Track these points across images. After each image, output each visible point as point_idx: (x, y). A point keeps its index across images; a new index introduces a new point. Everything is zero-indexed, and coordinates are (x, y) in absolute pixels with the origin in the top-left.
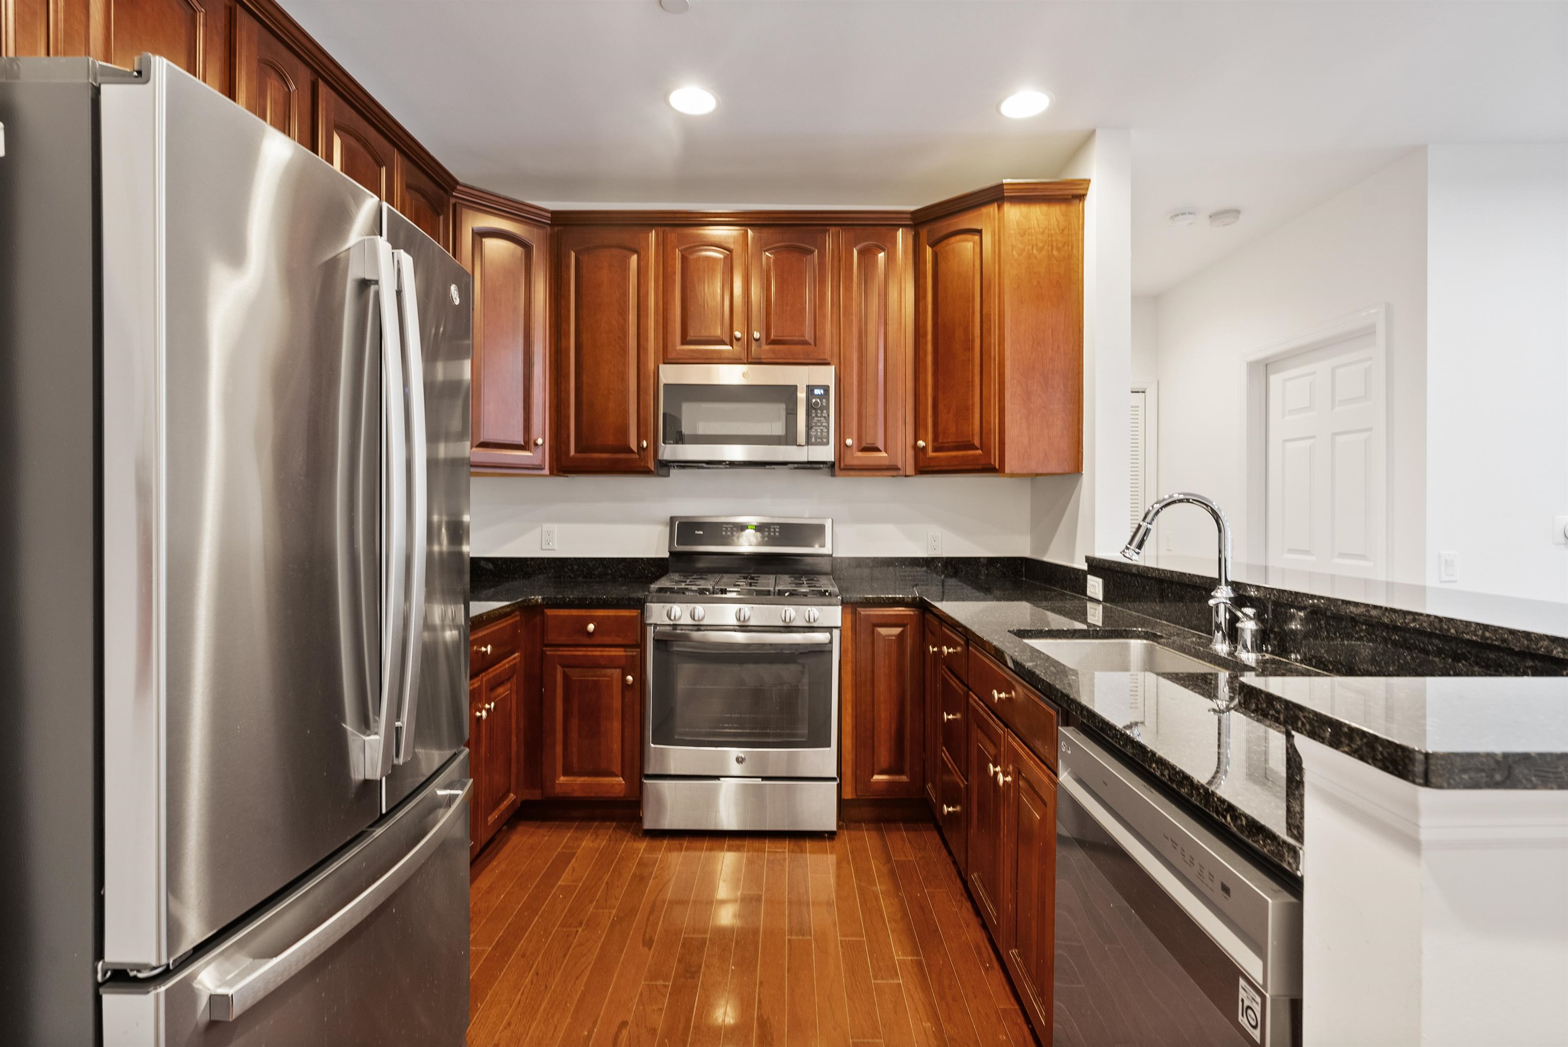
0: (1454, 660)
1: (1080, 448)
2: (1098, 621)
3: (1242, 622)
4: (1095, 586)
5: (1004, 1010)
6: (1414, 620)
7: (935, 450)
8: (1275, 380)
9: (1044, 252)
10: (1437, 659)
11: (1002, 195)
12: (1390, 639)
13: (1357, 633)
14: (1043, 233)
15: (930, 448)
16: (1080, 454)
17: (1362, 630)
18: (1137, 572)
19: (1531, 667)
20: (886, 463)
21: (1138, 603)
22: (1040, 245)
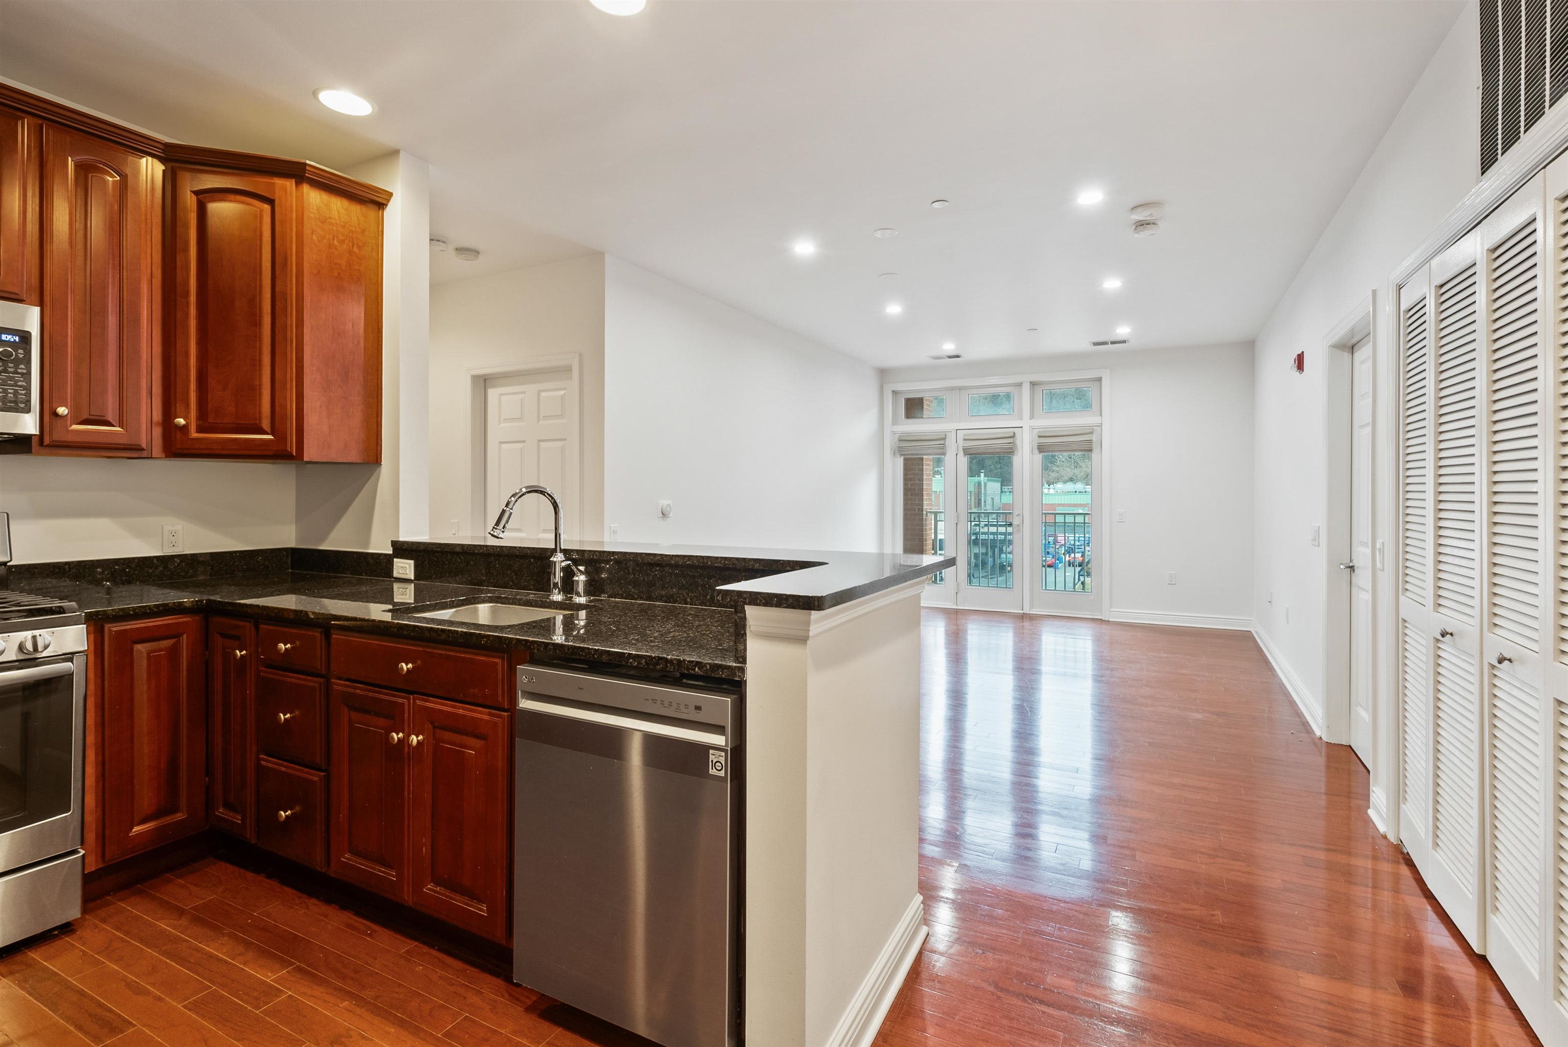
0: (708, 579)
1: (379, 441)
2: (410, 598)
3: (577, 576)
4: (404, 568)
5: (408, 952)
6: (689, 560)
7: (200, 430)
8: (493, 393)
9: (345, 246)
10: (699, 580)
11: (302, 173)
12: (673, 573)
13: (653, 572)
14: (344, 227)
15: (193, 428)
16: (379, 445)
17: (656, 571)
18: (461, 551)
19: (744, 576)
20: (124, 441)
21: (460, 576)
22: (342, 238)
